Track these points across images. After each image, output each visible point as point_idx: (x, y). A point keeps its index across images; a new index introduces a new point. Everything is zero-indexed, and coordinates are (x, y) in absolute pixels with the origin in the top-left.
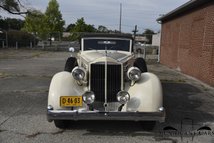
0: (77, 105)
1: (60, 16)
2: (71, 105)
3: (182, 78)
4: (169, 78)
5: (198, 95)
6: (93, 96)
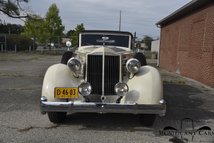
0: (73, 96)
1: (60, 21)
2: (66, 97)
3: (182, 80)
4: (169, 80)
5: (199, 95)
6: (90, 88)
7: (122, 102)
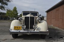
0: (20, 29)
4: (50, 27)
7: (35, 31)
